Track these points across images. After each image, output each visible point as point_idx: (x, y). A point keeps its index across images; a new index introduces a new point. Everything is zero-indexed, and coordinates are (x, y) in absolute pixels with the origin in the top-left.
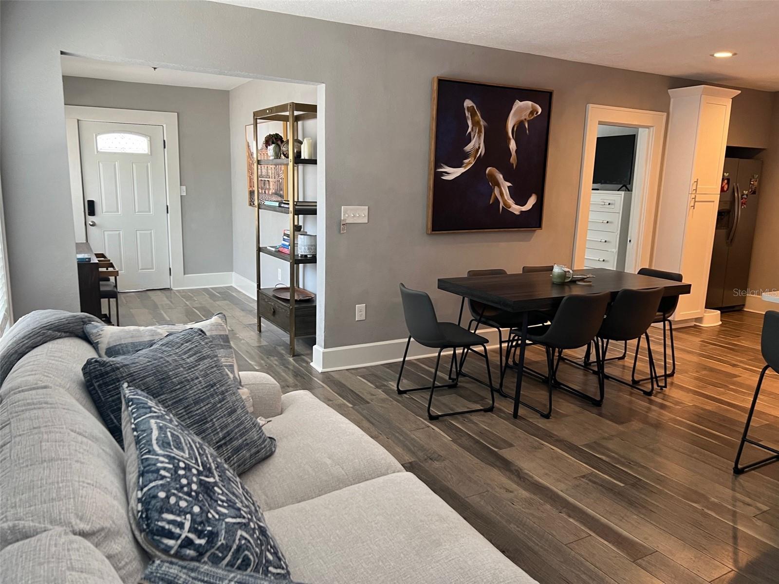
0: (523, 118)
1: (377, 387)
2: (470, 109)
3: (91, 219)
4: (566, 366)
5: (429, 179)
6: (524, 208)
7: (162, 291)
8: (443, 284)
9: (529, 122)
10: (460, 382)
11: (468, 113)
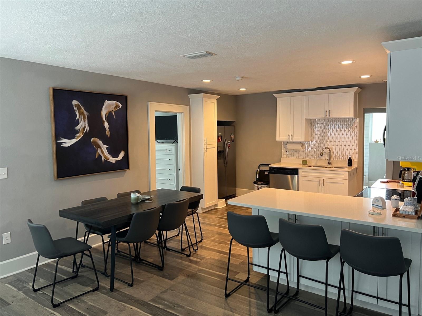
0: (111, 110)
2: (77, 106)
6: (118, 159)
9: (114, 112)
10: (80, 272)
11: (76, 108)
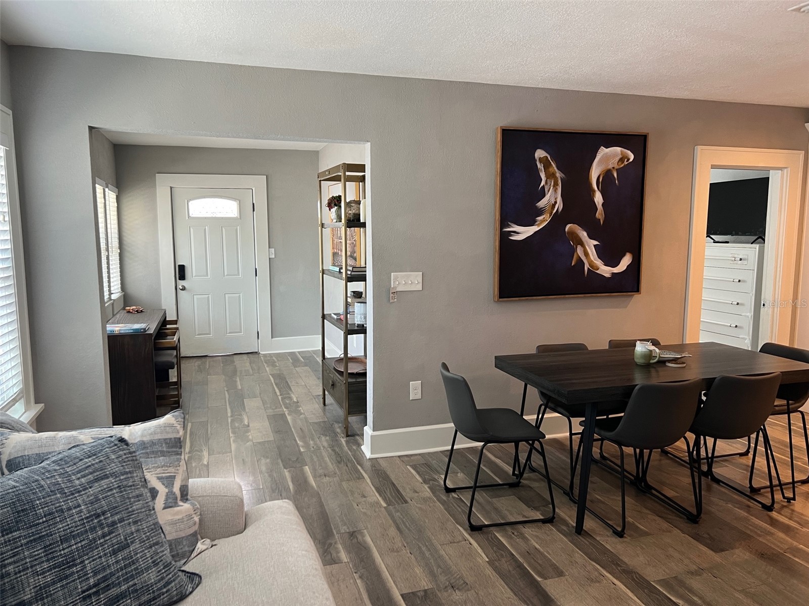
0: (610, 167)
1: (425, 481)
2: (544, 161)
3: (181, 283)
4: (668, 461)
5: (495, 242)
6: (616, 270)
7: (250, 355)
8: (502, 363)
9: (617, 170)
10: (525, 479)
11: (541, 165)
